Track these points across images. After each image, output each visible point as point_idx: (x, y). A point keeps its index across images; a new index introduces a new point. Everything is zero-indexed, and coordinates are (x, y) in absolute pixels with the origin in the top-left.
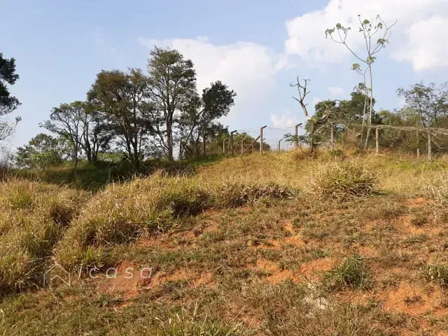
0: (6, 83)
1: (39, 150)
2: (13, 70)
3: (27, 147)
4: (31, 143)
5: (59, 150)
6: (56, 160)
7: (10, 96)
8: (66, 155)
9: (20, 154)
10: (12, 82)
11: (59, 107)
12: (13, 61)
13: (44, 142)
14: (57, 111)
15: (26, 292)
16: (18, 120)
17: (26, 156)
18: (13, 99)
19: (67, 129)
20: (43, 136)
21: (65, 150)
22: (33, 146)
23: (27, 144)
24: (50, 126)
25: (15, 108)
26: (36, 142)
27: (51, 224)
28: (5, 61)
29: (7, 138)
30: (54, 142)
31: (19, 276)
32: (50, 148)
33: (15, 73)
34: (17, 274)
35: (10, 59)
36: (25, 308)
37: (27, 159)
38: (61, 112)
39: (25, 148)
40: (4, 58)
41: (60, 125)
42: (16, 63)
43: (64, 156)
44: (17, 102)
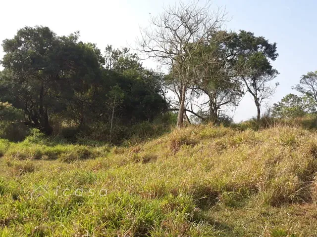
0: (269, 60)
1: (289, 105)
2: (275, 51)
3: (280, 103)
4: (283, 100)
5: (303, 105)
6: (300, 113)
7: (273, 68)
8: (307, 109)
9: (275, 108)
10: (274, 59)
11: (306, 74)
12: (275, 44)
13: (292, 99)
14: (305, 77)
15: (296, 204)
16: (277, 84)
17: (279, 109)
18: (275, 71)
19: (312, 90)
20: (291, 96)
21: (308, 105)
22: (284, 103)
23: (280, 101)
24: (299, 89)
25: (275, 77)
26: (286, 100)
27: (311, 159)
28: (270, 45)
29: (268, 98)
30: (299, 100)
31: (291, 192)
32: (296, 104)
33: (276, 53)
34: (290, 190)
35: (273, 44)
36: (297, 215)
37: (280, 111)
38: (308, 78)
39: (278, 104)
40: (269, 43)
41: (307, 88)
42: (277, 46)
43: (306, 110)
44: (277, 72)
